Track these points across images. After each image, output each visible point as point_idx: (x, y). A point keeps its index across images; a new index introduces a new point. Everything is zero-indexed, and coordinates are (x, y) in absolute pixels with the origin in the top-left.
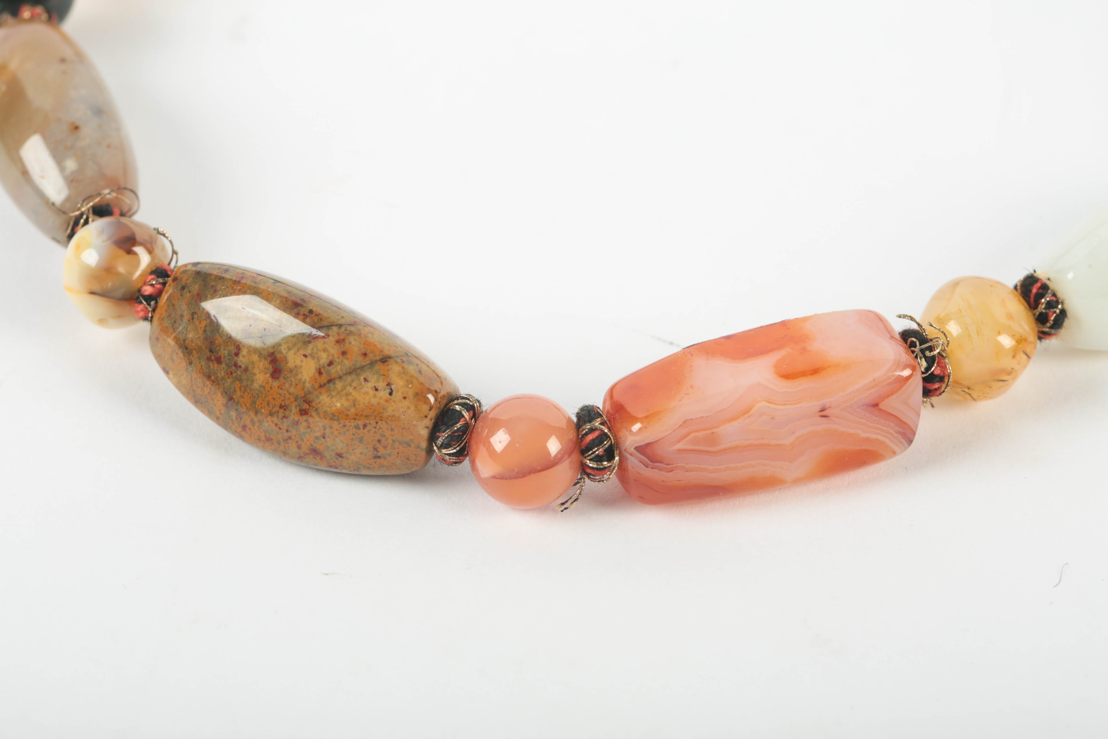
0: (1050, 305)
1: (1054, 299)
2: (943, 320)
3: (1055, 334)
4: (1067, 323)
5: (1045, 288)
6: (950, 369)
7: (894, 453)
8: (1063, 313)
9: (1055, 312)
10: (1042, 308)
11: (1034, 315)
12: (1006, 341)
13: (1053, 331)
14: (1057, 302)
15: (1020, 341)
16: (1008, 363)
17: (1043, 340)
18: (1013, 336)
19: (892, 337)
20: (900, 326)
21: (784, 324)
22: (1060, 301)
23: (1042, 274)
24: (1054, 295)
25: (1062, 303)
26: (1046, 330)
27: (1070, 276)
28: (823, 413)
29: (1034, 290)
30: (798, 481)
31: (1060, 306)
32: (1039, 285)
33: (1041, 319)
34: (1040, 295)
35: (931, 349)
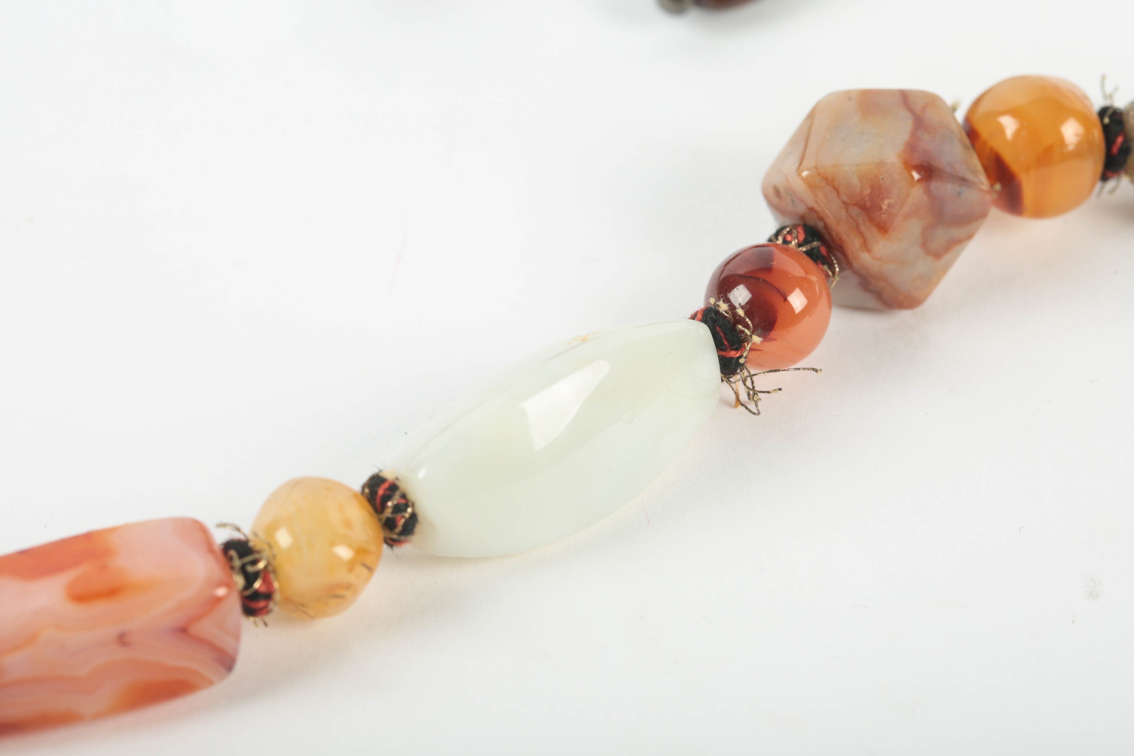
0: (399, 509)
1: (402, 501)
2: (272, 528)
3: (406, 541)
4: (418, 529)
5: (394, 488)
6: (276, 585)
7: (210, 683)
8: (414, 517)
9: (403, 517)
10: (388, 513)
11: (380, 520)
12: (344, 553)
13: (402, 538)
14: (406, 506)
15: (360, 552)
16: (342, 576)
17: (395, 548)
18: (349, 546)
19: (211, 550)
20: (221, 537)
21: (88, 537)
22: (410, 504)
23: (389, 474)
24: (404, 496)
25: (413, 506)
26: (395, 537)
27: (422, 474)
28: (122, 640)
29: (381, 492)
30: (99, 716)
31: (409, 510)
32: (386, 485)
33: (389, 525)
34: (387, 497)
35: (255, 562)
